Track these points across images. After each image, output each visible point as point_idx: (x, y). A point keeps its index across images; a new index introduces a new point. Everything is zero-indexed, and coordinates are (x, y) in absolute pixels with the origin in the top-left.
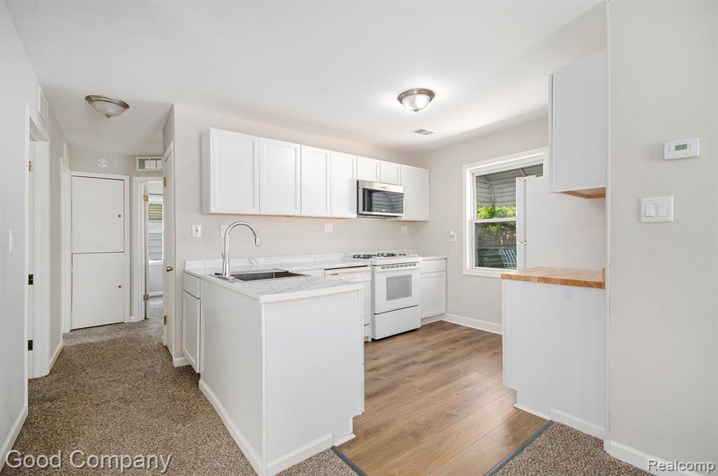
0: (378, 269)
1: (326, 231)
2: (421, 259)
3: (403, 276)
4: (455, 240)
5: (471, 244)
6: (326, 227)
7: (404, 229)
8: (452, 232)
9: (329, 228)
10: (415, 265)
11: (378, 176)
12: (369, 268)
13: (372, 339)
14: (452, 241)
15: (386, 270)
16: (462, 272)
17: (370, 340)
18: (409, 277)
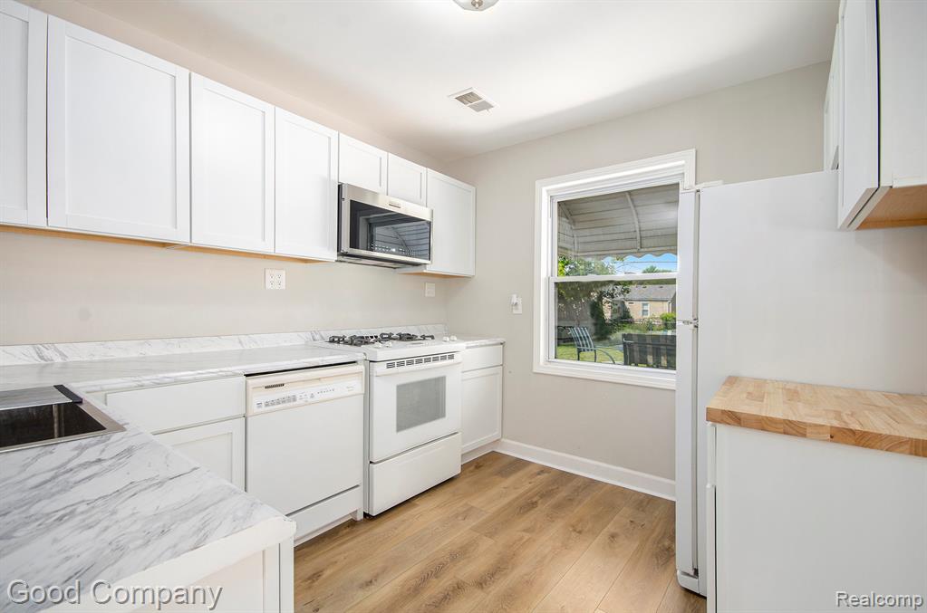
0: (380, 369)
1: (269, 286)
2: (462, 345)
3: (430, 380)
4: (520, 311)
5: (548, 319)
6: (268, 276)
7: (430, 289)
8: (515, 296)
9: (277, 278)
10: (451, 357)
11: (384, 182)
12: (360, 368)
13: (366, 515)
14: (515, 312)
15: (395, 369)
16: (532, 369)
17: (360, 517)
18: (440, 381)
